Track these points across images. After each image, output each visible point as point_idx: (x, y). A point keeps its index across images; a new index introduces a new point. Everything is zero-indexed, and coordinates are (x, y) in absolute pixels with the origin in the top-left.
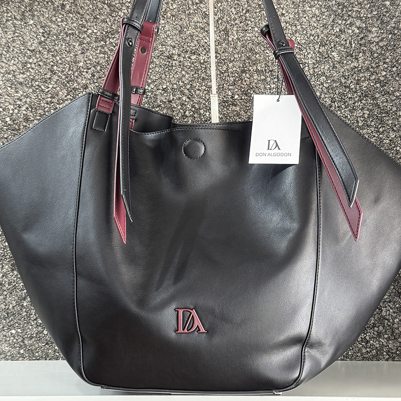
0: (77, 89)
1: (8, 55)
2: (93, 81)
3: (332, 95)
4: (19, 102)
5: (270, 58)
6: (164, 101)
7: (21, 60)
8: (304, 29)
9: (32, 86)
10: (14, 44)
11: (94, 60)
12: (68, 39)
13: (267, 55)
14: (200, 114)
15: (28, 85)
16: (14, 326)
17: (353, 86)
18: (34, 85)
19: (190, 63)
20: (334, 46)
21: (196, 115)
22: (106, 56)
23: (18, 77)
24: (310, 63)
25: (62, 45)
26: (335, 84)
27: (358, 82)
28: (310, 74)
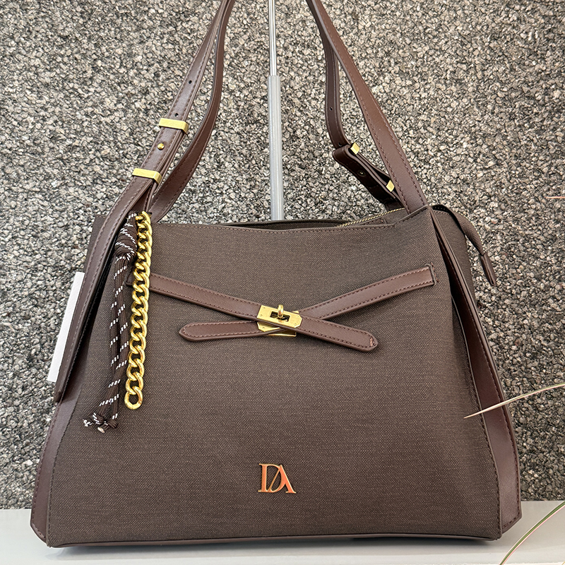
0: (133, 95)
1: (28, 44)
2: (157, 84)
3: (510, 109)
4: (43, 113)
5: (419, 54)
6: (264, 114)
7: (47, 51)
8: (466, 16)
9: (64, 88)
10: (37, 29)
11: (159, 53)
12: (119, 21)
13: (414, 50)
14: (317, 135)
15: (57, 88)
16: (31, 454)
17: (540, 97)
18: (67, 88)
19: (302, 59)
20: (512, 39)
21: (311, 136)
22: (177, 47)
23: (43, 75)
24: (477, 62)
25: (110, 30)
26: (513, 95)
27: (547, 92)
28: (477, 78)
